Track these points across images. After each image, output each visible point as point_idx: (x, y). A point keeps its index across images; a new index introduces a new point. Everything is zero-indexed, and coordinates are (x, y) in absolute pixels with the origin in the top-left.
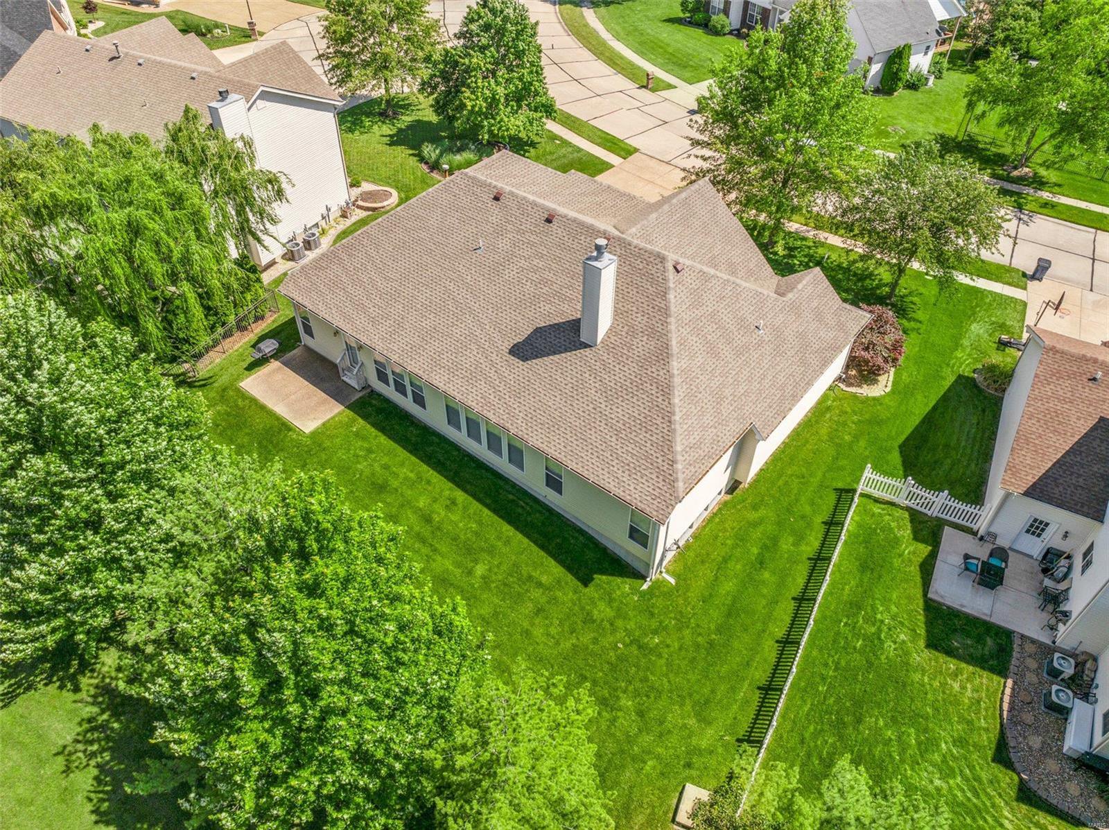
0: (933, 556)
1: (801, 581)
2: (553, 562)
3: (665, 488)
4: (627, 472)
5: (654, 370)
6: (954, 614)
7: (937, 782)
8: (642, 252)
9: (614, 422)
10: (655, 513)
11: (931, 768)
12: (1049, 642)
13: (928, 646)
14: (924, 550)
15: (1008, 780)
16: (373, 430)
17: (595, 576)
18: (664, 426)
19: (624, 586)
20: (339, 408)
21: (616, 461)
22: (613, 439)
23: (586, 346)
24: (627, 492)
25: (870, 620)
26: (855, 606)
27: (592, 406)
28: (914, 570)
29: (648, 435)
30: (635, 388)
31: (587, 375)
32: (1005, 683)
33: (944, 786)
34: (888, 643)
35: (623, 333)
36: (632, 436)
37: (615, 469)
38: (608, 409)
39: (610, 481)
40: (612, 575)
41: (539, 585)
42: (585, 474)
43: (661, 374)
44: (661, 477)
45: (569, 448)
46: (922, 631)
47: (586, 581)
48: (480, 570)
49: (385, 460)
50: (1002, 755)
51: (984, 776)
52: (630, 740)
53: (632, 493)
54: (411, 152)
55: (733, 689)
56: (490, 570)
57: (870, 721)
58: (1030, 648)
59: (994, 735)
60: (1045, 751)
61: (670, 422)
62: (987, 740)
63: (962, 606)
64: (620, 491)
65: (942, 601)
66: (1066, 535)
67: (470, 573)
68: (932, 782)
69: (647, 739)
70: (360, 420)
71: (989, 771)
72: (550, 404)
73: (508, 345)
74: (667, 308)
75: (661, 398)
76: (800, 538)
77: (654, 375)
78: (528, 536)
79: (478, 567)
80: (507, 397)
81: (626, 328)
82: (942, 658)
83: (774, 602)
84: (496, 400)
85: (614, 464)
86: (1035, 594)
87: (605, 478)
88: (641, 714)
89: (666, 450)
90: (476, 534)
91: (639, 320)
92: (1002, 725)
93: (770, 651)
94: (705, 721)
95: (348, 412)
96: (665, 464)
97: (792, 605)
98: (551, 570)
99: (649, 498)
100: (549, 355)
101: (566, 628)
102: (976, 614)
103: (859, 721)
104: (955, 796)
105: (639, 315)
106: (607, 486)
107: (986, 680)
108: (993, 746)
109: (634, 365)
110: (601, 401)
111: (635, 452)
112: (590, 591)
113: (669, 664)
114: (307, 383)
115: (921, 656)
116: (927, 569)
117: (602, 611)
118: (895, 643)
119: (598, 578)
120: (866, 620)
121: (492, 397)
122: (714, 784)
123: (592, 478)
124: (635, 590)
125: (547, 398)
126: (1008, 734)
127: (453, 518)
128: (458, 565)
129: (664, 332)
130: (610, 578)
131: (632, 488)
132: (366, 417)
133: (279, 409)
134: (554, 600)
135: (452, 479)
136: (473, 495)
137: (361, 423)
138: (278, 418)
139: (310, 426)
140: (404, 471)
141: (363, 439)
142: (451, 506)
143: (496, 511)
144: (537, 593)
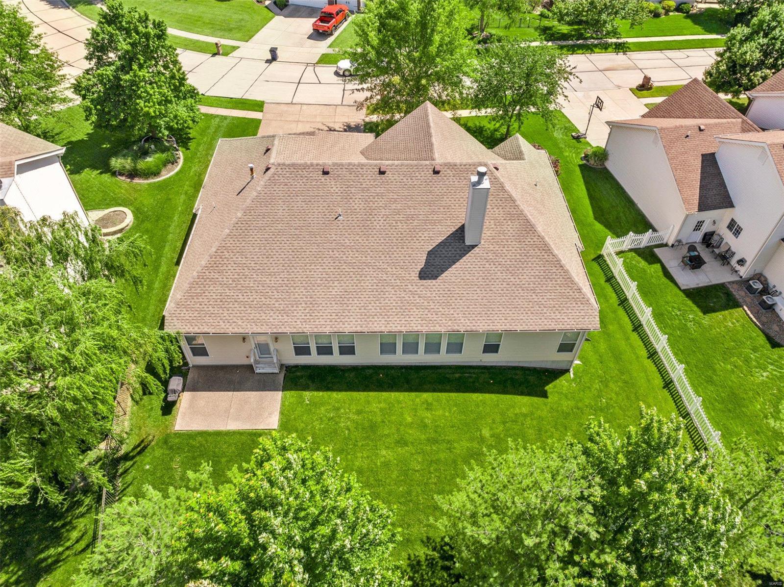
0: (664, 268)
2: (519, 397)
3: (586, 308)
4: (557, 312)
5: (529, 240)
6: (699, 290)
7: (765, 374)
8: (467, 167)
9: (527, 285)
10: (590, 326)
11: (757, 370)
12: (739, 279)
13: (704, 313)
14: (658, 267)
16: (321, 393)
17: (546, 388)
18: (560, 271)
19: (563, 383)
20: (279, 395)
21: (545, 309)
22: (534, 297)
23: (473, 247)
24: (566, 323)
27: (504, 283)
28: (665, 280)
29: (554, 282)
30: (525, 257)
31: (487, 266)
32: (744, 309)
33: (768, 373)
34: (689, 324)
35: (493, 226)
36: (544, 288)
37: (549, 314)
38: (517, 280)
39: (550, 323)
40: (552, 381)
41: (525, 415)
42: (531, 328)
43: (536, 240)
44: (579, 303)
45: (510, 318)
46: (695, 308)
47: (544, 395)
49: (354, 408)
50: (773, 343)
51: (775, 357)
53: (568, 323)
54: (99, 171)
56: (491, 429)
57: (718, 367)
58: (736, 286)
59: (762, 336)
61: (562, 267)
62: (762, 340)
63: (698, 284)
64: (561, 326)
65: (688, 287)
66: (714, 222)
68: (763, 376)
70: (304, 393)
71: (775, 354)
72: (475, 298)
73: (415, 275)
74: (511, 197)
75: (546, 255)
77: (532, 243)
79: (483, 432)
80: (441, 310)
81: (493, 221)
82: (714, 315)
83: (627, 339)
84: (434, 316)
85: (545, 311)
86: (713, 259)
87: (545, 323)
89: (570, 285)
90: (462, 412)
91: (497, 212)
92: (760, 329)
93: (649, 364)
95: (288, 393)
96: (576, 293)
97: (635, 335)
98: (522, 403)
99: (580, 319)
100: (450, 266)
101: (562, 429)
102: (706, 285)
103: (715, 370)
104: (775, 375)
105: (495, 210)
106: (551, 328)
107: (737, 312)
108: (767, 342)
109: (514, 243)
110: (509, 277)
111: (553, 297)
112: (552, 398)
114: (230, 393)
115: (707, 320)
116: (668, 276)
118: (691, 321)
119: (549, 388)
120: (671, 319)
121: (429, 315)
123: (538, 328)
124: (569, 381)
125: (471, 295)
126: (767, 331)
128: (472, 439)
129: (519, 212)
130: (554, 383)
131: (566, 320)
132: (306, 388)
133: (233, 426)
134: (541, 418)
135: (410, 390)
136: (434, 391)
137: (307, 395)
138: (240, 433)
139: (273, 422)
140: (375, 406)
141: (322, 404)
142: (429, 407)
143: (458, 390)
144: (528, 421)
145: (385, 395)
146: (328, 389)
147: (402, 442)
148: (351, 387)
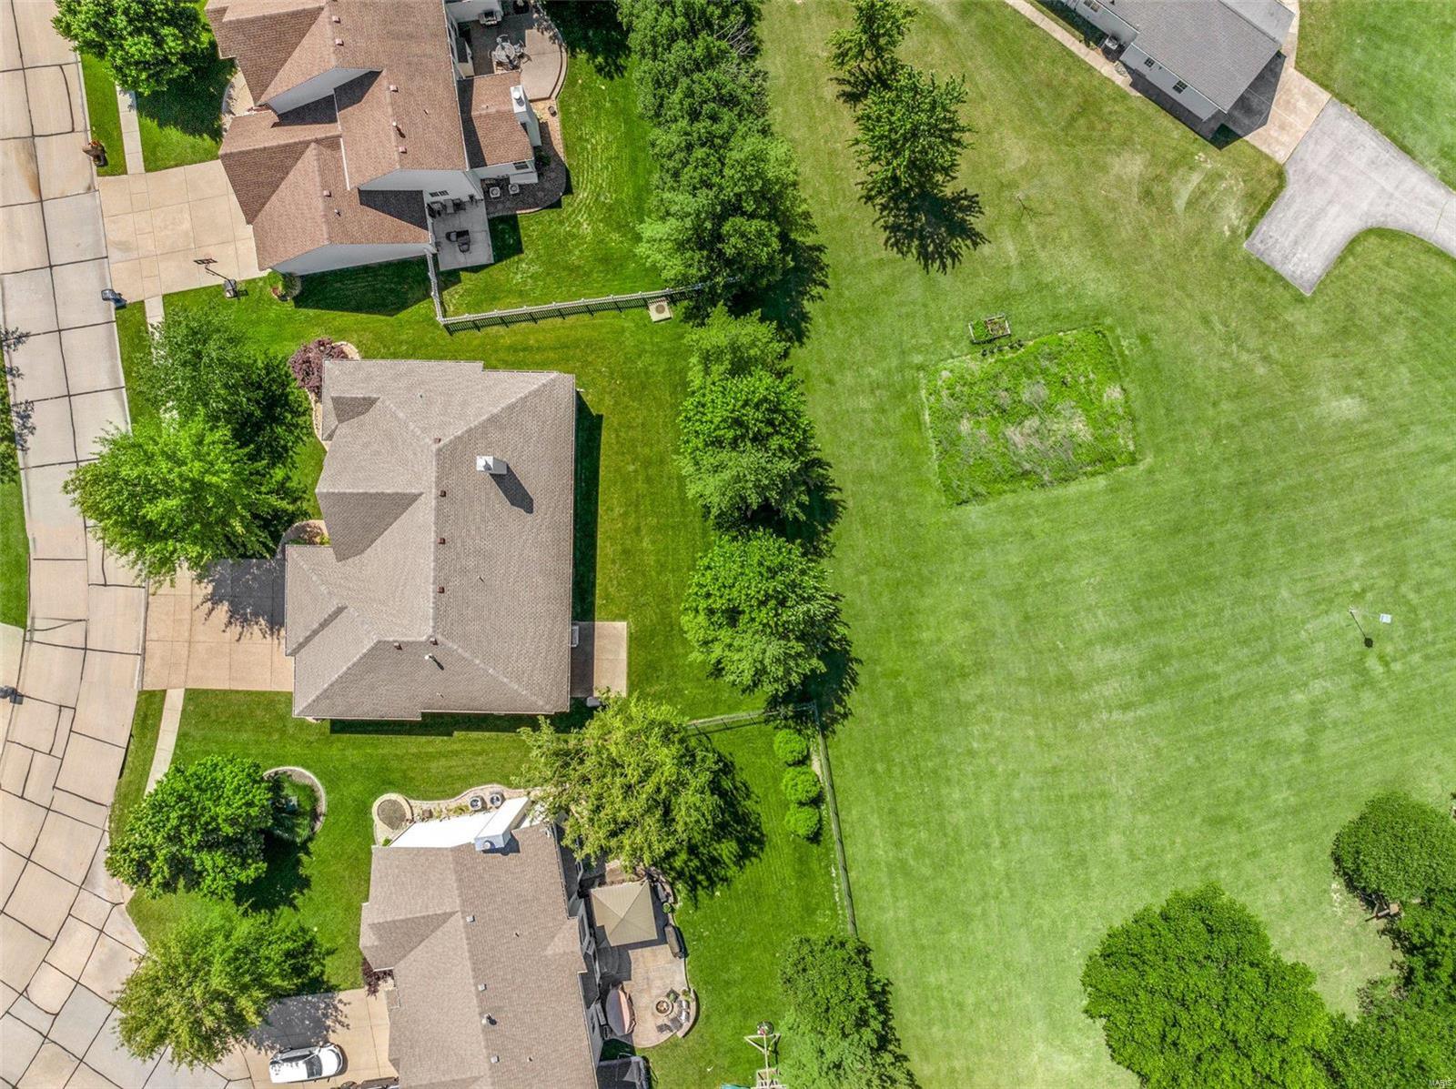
0: (466, 269)
1: (524, 324)
5: (504, 421)
6: (495, 247)
12: (483, 202)
13: (522, 253)
14: (464, 275)
15: (566, 200)
17: (594, 415)
19: (588, 399)
23: (508, 467)
25: (525, 283)
26: (521, 294)
28: (482, 275)
30: (517, 426)
32: (520, 214)
34: (532, 271)
35: (492, 450)
40: (588, 408)
41: (617, 436)
46: (516, 258)
47: (600, 417)
48: (631, 468)
49: (609, 566)
50: (558, 204)
51: (570, 210)
52: (653, 354)
55: (601, 325)
56: (628, 463)
57: (576, 263)
58: (491, 209)
59: (549, 211)
60: (543, 190)
62: (553, 214)
65: (491, 255)
67: (636, 471)
69: (648, 347)
71: (567, 209)
74: (467, 432)
76: (497, 337)
77: (507, 419)
78: (598, 459)
79: (630, 470)
82: (524, 244)
83: (544, 331)
88: (640, 356)
90: (615, 484)
91: (480, 445)
92: (542, 209)
93: (570, 320)
94: (623, 330)
95: (597, 616)
97: (540, 322)
98: (607, 437)
100: (523, 488)
101: (628, 410)
102: (489, 238)
107: (523, 223)
108: (554, 210)
112: (603, 412)
113: (610, 357)
115: (529, 254)
116: (475, 269)
117: (609, 401)
118: (529, 268)
119: (594, 412)
120: (526, 285)
122: (645, 312)
124: (587, 393)
126: (544, 206)
127: (615, 502)
128: (637, 480)
129: (481, 426)
130: (590, 407)
132: (593, 604)
133: (624, 655)
134: (619, 424)
135: (595, 522)
136: (597, 503)
137: (598, 602)
138: (630, 648)
139: (621, 627)
140: (609, 551)
141: (606, 589)
142: (611, 509)
143: (597, 485)
144: (622, 434)
145: (599, 542)
146: (594, 585)
147: (638, 530)
148: (592, 568)
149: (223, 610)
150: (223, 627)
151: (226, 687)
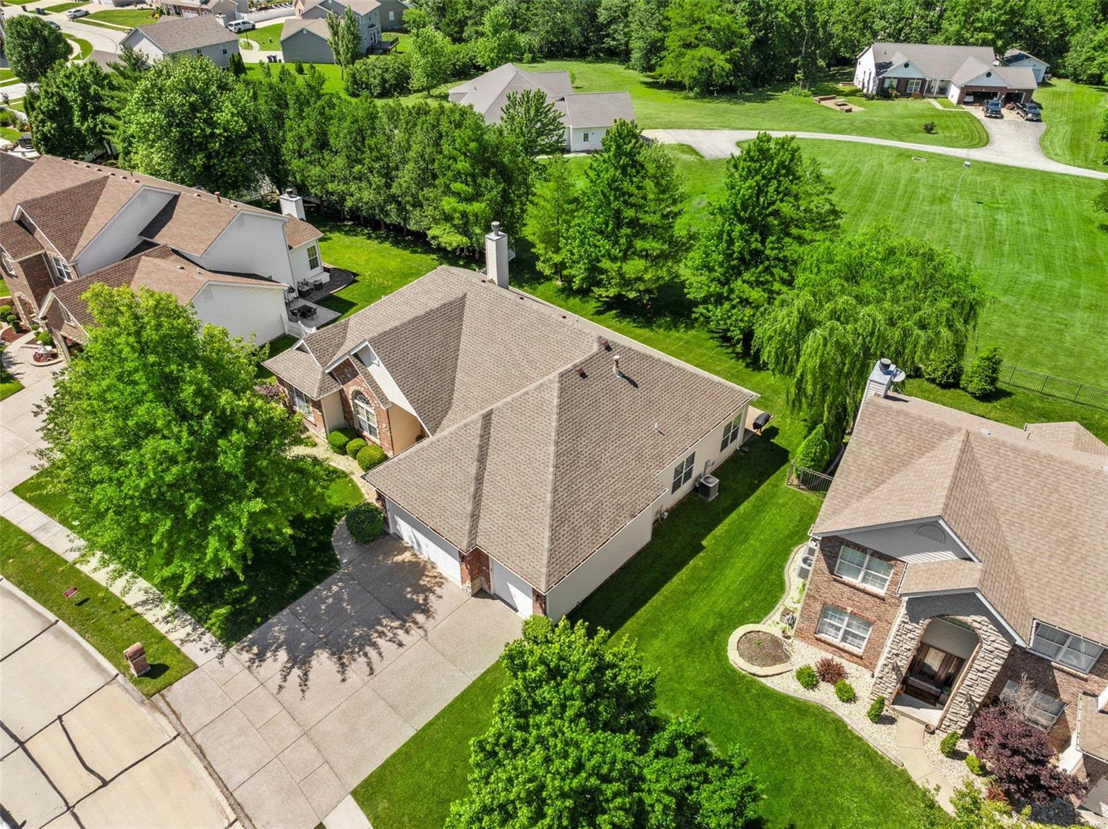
149: (323, 663)
150: (340, 677)
151: (410, 733)
